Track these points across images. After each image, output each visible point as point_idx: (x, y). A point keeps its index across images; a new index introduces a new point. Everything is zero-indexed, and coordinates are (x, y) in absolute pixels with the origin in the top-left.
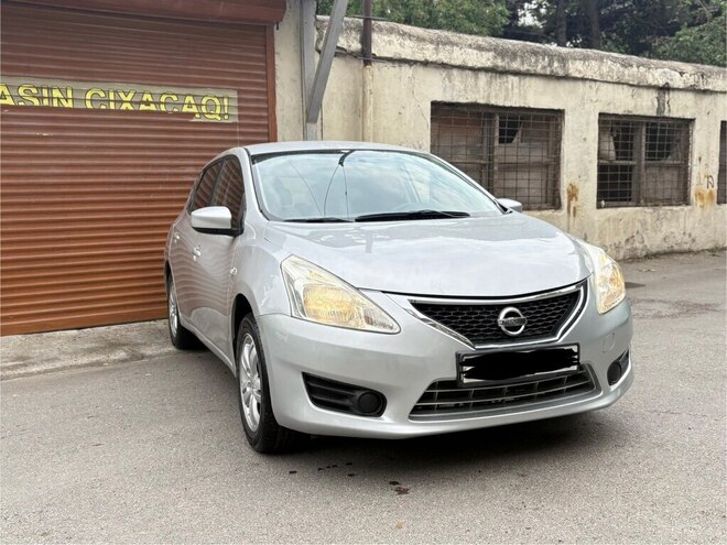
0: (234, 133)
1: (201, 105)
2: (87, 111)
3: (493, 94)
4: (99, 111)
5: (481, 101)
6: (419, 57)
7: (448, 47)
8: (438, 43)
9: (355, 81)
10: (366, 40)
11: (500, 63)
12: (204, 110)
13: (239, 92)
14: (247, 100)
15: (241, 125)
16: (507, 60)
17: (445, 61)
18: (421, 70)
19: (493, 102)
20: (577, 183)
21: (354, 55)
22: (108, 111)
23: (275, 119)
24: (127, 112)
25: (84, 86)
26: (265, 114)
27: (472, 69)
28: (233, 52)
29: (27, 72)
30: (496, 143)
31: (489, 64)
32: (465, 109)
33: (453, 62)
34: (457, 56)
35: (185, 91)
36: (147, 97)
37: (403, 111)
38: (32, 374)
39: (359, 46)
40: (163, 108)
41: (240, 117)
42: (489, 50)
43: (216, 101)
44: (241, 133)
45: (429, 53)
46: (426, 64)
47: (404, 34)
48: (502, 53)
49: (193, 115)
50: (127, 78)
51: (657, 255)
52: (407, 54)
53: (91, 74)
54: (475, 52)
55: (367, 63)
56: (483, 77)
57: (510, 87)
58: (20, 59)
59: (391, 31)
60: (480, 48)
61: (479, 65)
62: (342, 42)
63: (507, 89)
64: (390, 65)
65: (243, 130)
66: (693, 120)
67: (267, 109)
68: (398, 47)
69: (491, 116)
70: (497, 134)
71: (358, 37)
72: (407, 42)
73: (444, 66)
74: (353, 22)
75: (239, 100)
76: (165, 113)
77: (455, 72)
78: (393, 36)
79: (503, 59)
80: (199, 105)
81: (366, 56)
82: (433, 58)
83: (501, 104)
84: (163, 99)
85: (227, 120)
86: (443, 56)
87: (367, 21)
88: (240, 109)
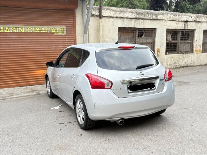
0: (65, 37)
2: (28, 33)
3: (136, 25)
4: (31, 33)
5: (133, 27)
6: (115, 16)
7: (123, 13)
8: (120, 12)
9: (97, 23)
10: (100, 12)
11: (138, 16)
13: (66, 27)
14: (68, 29)
15: (67, 35)
16: (140, 15)
17: (122, 17)
18: (115, 19)
19: (136, 27)
20: (160, 48)
21: (97, 16)
22: (33, 33)
23: (76, 33)
24: (38, 33)
26: (73, 32)
27: (130, 18)
28: (65, 17)
29: (13, 24)
30: (137, 38)
31: (135, 17)
32: (128, 29)
33: (124, 17)
34: (126, 15)
37: (110, 30)
38: (13, 98)
39: (98, 14)
41: (67, 33)
42: (135, 13)
44: (67, 37)
45: (118, 15)
46: (117, 17)
47: (111, 10)
48: (138, 14)
50: (38, 24)
51: (183, 67)
52: (112, 15)
53: (29, 24)
54: (131, 14)
55: (100, 18)
56: (133, 20)
57: (141, 23)
58: (11, 21)
59: (107, 9)
60: (132, 13)
61: (132, 17)
62: (94, 13)
63: (140, 23)
64: (107, 18)
65: (67, 36)
66: (195, 30)
67: (74, 31)
68: (109, 13)
69: (136, 30)
70: (137, 35)
71: (98, 11)
72: (112, 12)
73: (122, 18)
74: (97, 7)
75: (67, 29)
76: (47, 33)
77: (125, 19)
78: (108, 10)
79: (139, 15)
81: (100, 16)
82: (119, 16)
83: (138, 27)
86: (122, 15)
87: (100, 7)
88: (67, 31)
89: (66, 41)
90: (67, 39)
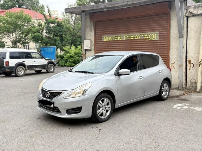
0: (158, 43)
1: (149, 36)
2: (124, 40)
4: (126, 40)
12: (150, 37)
13: (159, 32)
14: (161, 34)
15: (159, 40)
22: (128, 40)
24: (132, 40)
25: (124, 35)
26: (167, 37)
28: (158, 22)
29: (114, 34)
35: (145, 33)
36: (137, 36)
40: (140, 38)
41: (159, 38)
43: (153, 35)
44: (159, 42)
49: (147, 39)
50: (132, 32)
53: (125, 32)
58: (113, 31)
62: (195, 12)
65: (160, 42)
75: (159, 34)
80: (148, 36)
84: (140, 36)
85: (156, 39)
88: (159, 36)
89: (158, 47)
90: (160, 45)
